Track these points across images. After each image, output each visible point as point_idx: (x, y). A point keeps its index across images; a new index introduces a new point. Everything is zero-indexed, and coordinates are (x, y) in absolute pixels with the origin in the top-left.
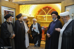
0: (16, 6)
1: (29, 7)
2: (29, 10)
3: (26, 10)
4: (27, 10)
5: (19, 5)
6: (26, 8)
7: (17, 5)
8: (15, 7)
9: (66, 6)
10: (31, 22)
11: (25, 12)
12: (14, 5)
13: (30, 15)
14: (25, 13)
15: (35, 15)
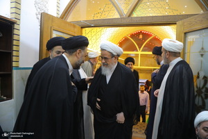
1: (99, 33)
2: (99, 40)
4: (95, 40)
6: (93, 34)
7: (78, 28)
9: (187, 31)
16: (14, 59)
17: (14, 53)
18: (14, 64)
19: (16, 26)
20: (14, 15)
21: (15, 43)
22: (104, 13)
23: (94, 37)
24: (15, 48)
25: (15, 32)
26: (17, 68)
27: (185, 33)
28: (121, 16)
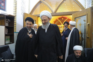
16: (15, 29)
17: (15, 27)
18: (15, 31)
19: (15, 18)
20: (14, 14)
21: (15, 23)
24: (15, 25)
25: (15, 20)
26: (16, 32)
27: (75, 18)
28: (52, 12)
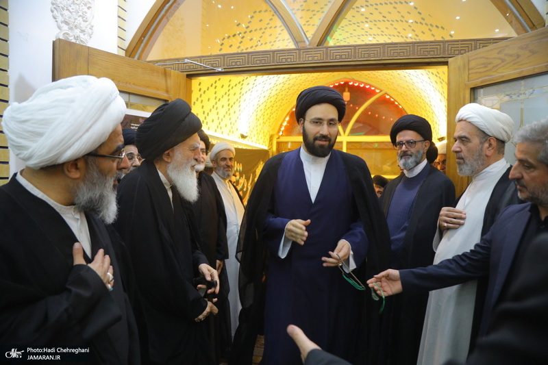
0: (171, 82)
1: (237, 90)
2: (236, 108)
3: (219, 105)
4: (226, 108)
5: (190, 76)
6: (221, 92)
7: (176, 77)
8: (167, 91)
10: (248, 179)
11: (215, 117)
12: (161, 81)
13: (243, 137)
14: (217, 122)
15: (271, 137)
22: (248, 36)
23: (224, 101)
27: (473, 89)
28: (296, 42)
